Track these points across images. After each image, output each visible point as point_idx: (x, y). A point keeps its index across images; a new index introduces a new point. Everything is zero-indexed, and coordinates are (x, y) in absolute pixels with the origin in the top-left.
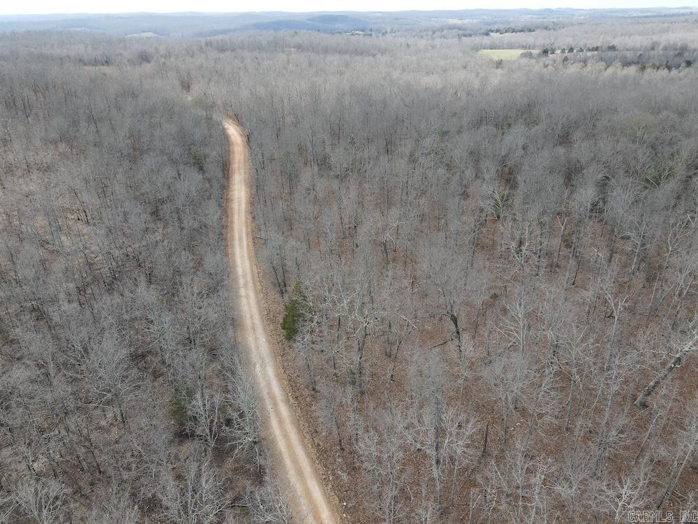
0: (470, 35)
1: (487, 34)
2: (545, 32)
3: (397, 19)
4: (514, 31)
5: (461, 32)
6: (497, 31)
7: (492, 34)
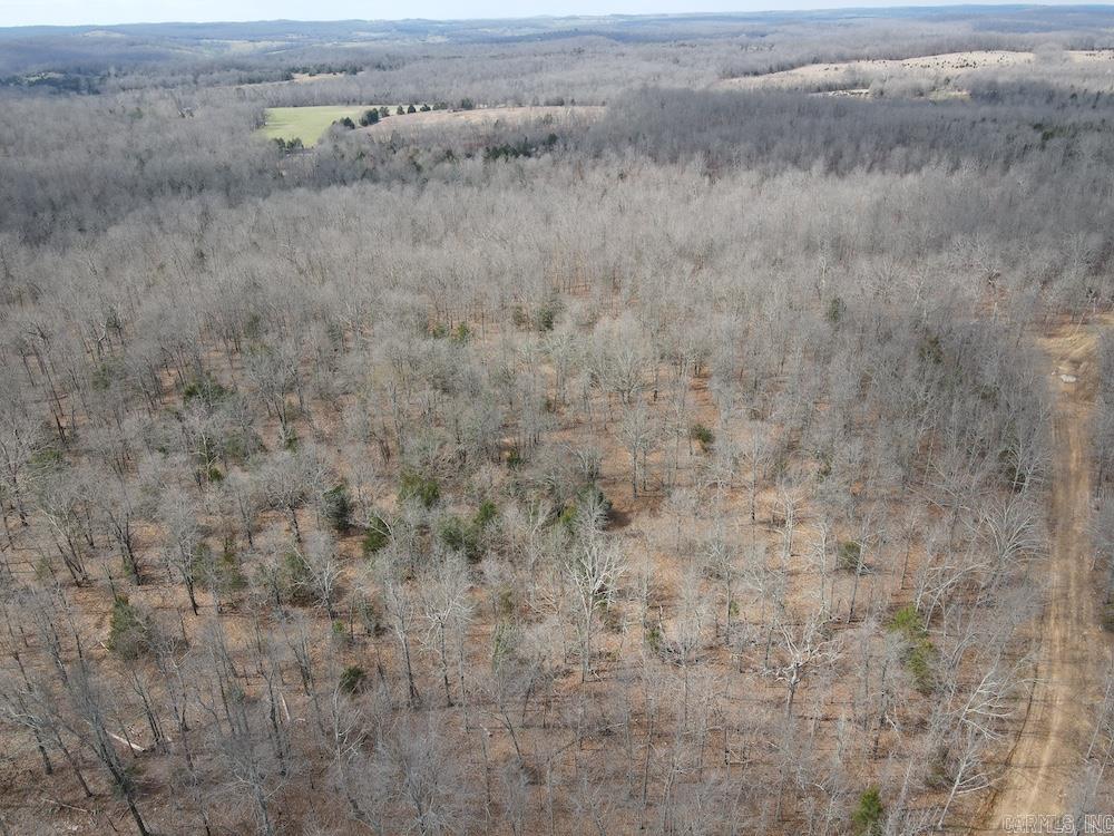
0: (260, 81)
1: (288, 78)
2: (377, 73)
3: (133, 44)
4: (330, 71)
5: (244, 74)
6: (305, 71)
7: (296, 76)
